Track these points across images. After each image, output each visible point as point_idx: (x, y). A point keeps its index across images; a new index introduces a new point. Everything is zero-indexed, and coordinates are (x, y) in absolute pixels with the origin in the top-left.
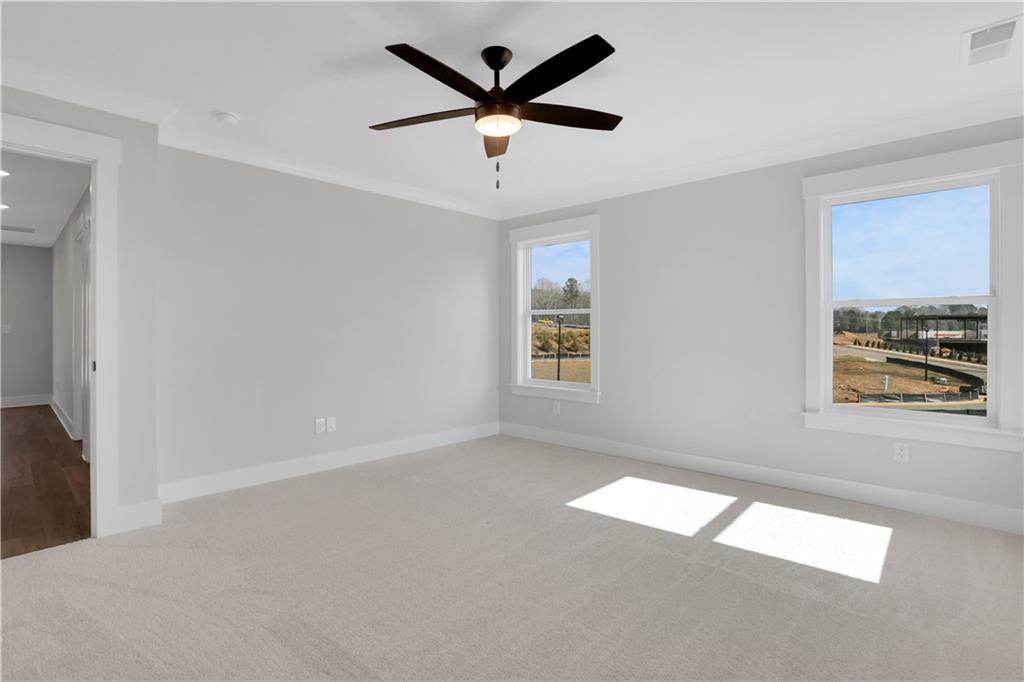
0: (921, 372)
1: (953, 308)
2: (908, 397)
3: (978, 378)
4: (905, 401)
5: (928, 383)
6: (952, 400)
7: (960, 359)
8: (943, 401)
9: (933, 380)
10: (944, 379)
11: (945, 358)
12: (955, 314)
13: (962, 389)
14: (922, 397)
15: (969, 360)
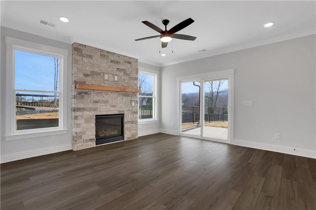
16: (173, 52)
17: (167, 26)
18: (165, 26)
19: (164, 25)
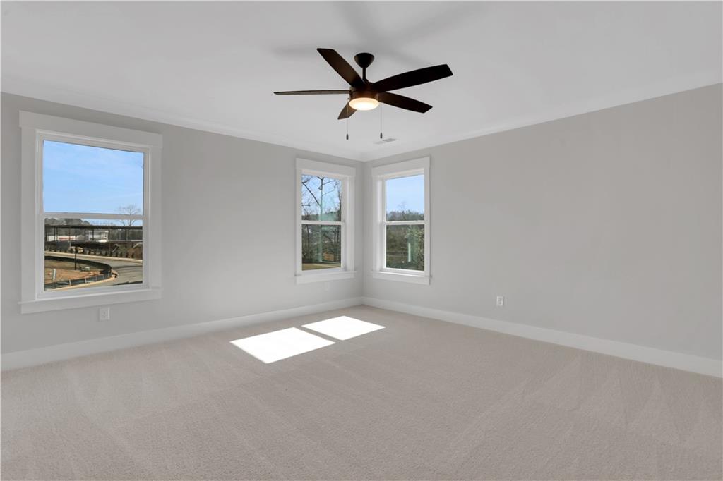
0: (72, 264)
1: (67, 220)
2: (74, 282)
3: (106, 265)
4: (72, 285)
5: (78, 271)
6: (100, 280)
7: (89, 254)
8: (95, 281)
9: (80, 269)
10: (88, 267)
11: (80, 253)
12: (70, 224)
13: (101, 272)
14: (82, 281)
15: (95, 254)
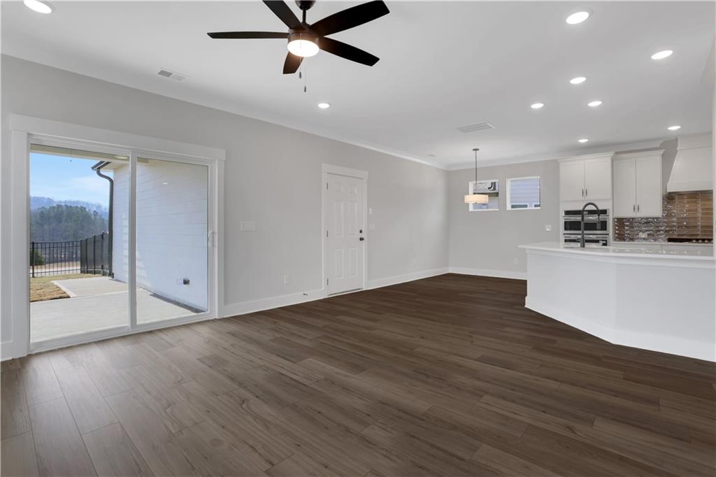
16: (305, 91)
17: (307, 11)
18: (302, 11)
19: (301, 8)
